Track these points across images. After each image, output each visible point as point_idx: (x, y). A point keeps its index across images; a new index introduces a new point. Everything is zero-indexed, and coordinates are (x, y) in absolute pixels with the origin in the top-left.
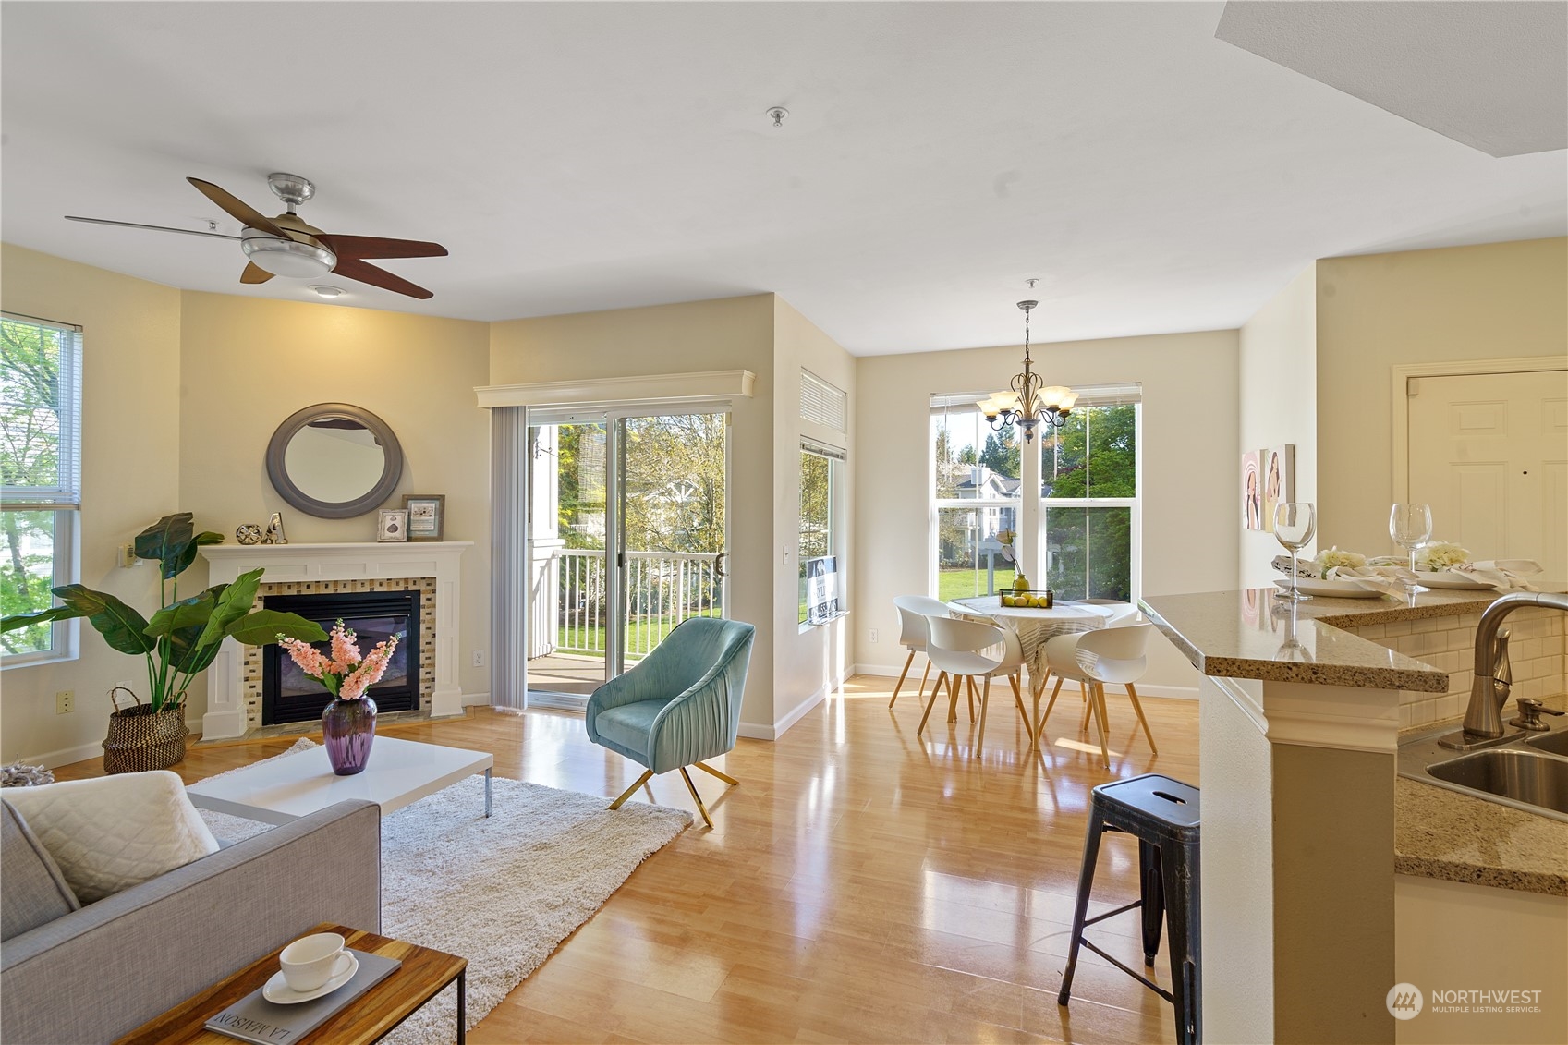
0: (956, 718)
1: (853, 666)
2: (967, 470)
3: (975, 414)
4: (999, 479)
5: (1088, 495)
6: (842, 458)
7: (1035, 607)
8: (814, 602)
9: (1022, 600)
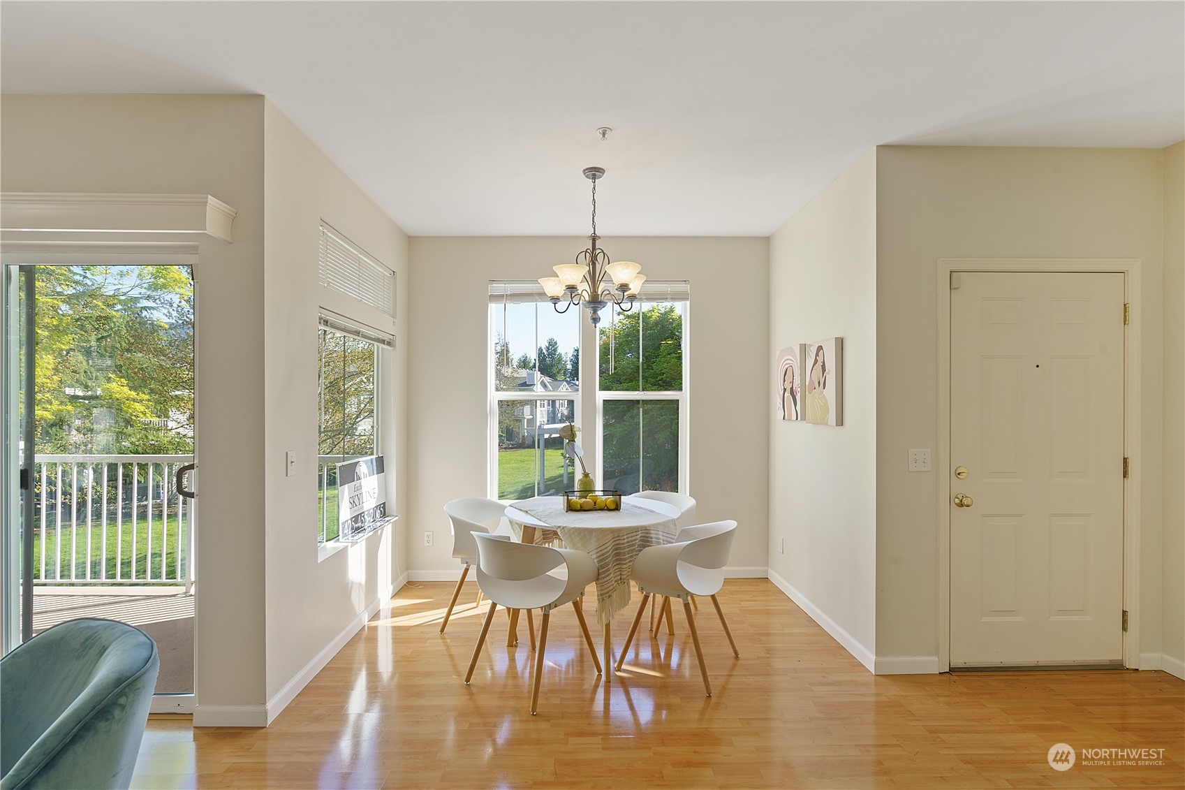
0: (516, 640)
1: (406, 574)
2: (524, 373)
3: (535, 303)
4: (547, 380)
5: (641, 389)
6: (389, 344)
7: (602, 510)
8: (345, 514)
9: (587, 502)
